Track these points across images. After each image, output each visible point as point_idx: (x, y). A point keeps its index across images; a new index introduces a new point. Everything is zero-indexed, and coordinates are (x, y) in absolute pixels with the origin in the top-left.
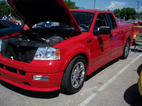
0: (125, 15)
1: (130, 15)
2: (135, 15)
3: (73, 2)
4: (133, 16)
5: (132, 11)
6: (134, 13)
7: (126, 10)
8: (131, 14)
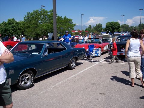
0: (111, 29)
1: (115, 29)
2: (120, 29)
3: (70, 19)
4: (118, 29)
5: (116, 25)
6: (119, 27)
7: (111, 24)
8: (116, 27)
